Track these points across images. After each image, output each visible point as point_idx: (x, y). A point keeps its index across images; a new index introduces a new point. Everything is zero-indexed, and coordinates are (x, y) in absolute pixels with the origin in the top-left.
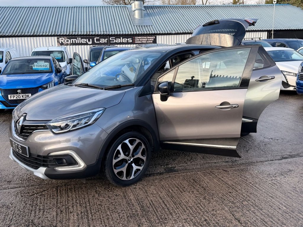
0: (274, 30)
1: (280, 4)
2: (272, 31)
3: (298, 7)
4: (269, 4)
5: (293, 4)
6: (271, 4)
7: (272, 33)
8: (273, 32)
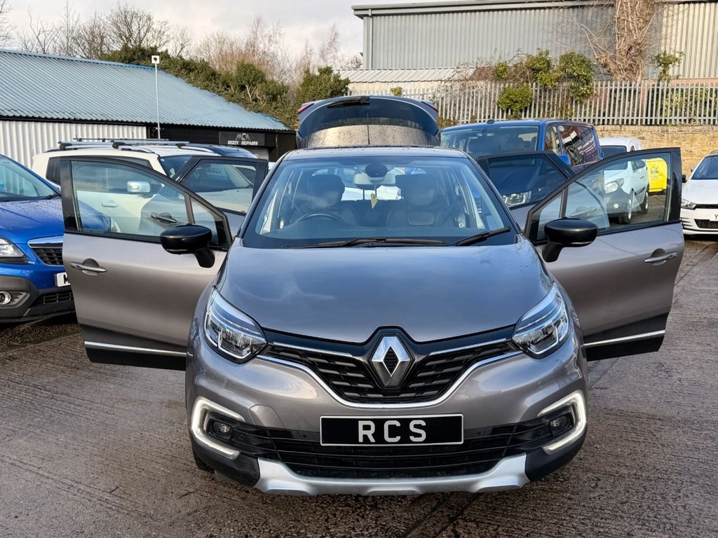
0: (162, 125)
1: (138, 64)
2: (156, 125)
3: (177, 76)
4: (114, 61)
5: (165, 69)
6: (118, 61)
7: (157, 130)
8: (158, 128)
